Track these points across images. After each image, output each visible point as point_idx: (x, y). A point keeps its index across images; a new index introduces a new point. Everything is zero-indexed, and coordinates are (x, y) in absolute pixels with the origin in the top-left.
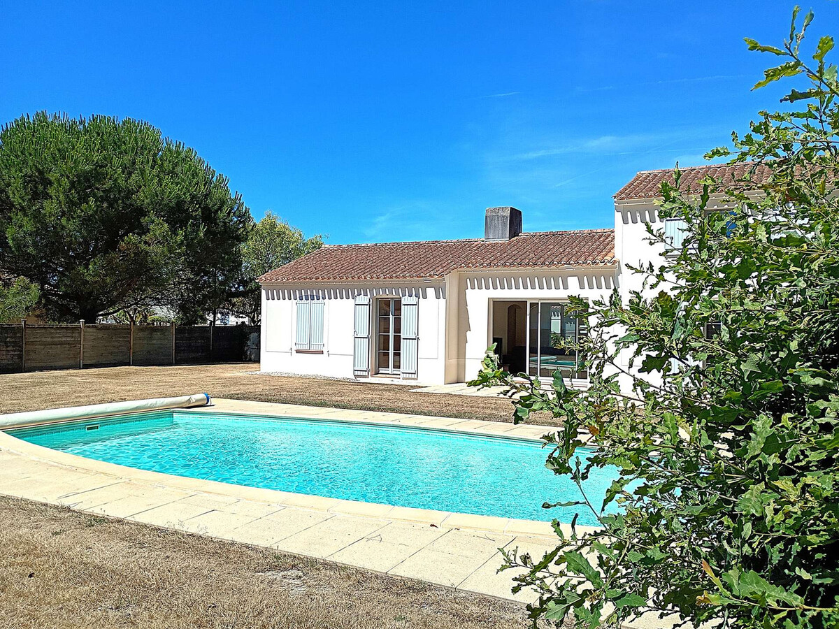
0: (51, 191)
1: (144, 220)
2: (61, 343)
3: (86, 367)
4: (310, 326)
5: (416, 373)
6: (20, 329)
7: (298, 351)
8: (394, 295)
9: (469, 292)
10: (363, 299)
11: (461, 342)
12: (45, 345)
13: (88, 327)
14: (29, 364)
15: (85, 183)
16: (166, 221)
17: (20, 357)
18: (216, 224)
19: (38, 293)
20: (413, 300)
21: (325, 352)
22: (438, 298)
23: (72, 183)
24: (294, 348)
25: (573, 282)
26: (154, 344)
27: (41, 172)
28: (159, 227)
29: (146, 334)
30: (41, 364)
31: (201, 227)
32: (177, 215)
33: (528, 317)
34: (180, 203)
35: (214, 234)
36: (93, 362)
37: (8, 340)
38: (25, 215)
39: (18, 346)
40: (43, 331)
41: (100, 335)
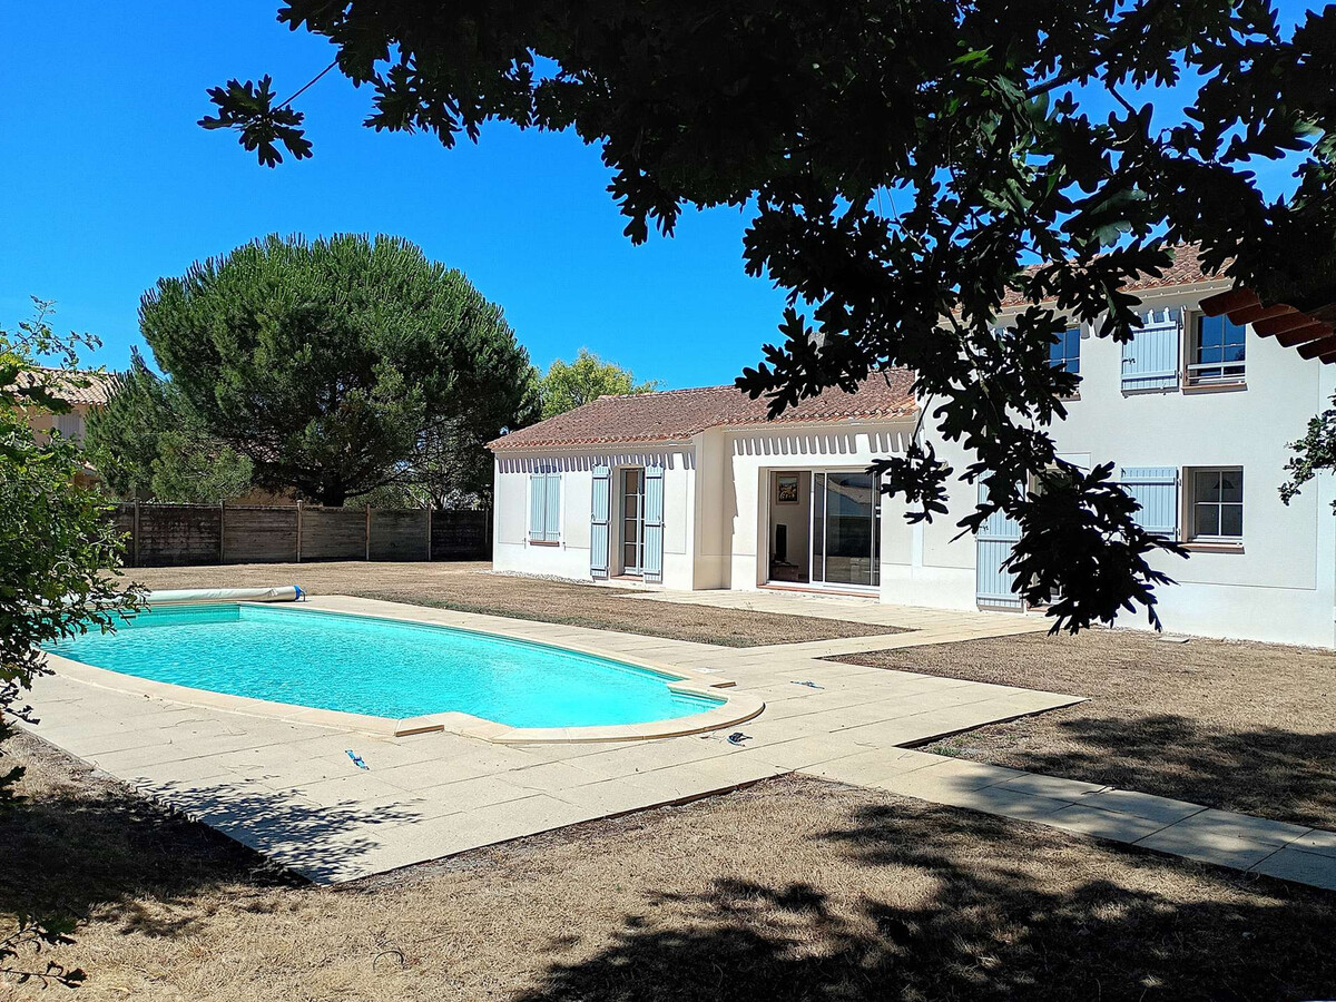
0: (260, 337)
1: (376, 368)
2: (272, 530)
3: (304, 560)
4: (546, 509)
5: (661, 574)
6: (217, 512)
7: (532, 543)
8: (637, 465)
9: (736, 458)
10: (602, 471)
11: (727, 531)
12: (252, 531)
13: (309, 509)
14: (229, 555)
15: (301, 324)
16: (400, 370)
17: (218, 546)
18: (473, 370)
19: (250, 466)
20: (657, 471)
21: (561, 544)
22: (686, 468)
23: (283, 325)
24: (529, 538)
25: (862, 441)
26: (400, 533)
27: (251, 314)
28: (390, 377)
29: (388, 520)
30: (246, 556)
31: (451, 375)
32: (417, 359)
33: (812, 495)
34: (424, 345)
35: (472, 384)
36: (315, 555)
37: (202, 524)
38: (233, 368)
39: (215, 531)
40: (248, 514)
41: (324, 520)
